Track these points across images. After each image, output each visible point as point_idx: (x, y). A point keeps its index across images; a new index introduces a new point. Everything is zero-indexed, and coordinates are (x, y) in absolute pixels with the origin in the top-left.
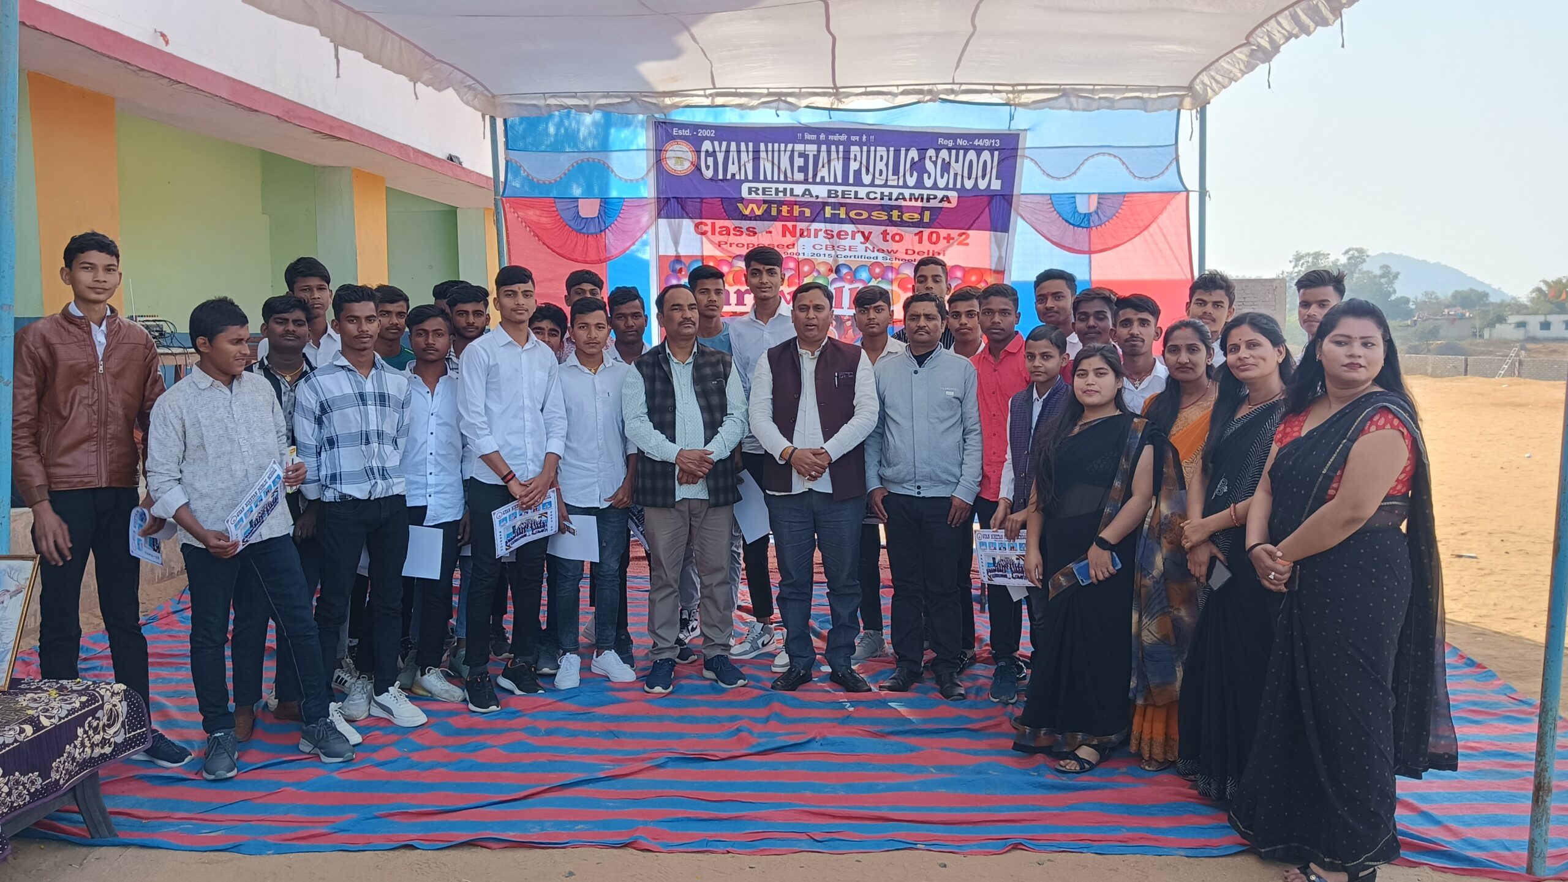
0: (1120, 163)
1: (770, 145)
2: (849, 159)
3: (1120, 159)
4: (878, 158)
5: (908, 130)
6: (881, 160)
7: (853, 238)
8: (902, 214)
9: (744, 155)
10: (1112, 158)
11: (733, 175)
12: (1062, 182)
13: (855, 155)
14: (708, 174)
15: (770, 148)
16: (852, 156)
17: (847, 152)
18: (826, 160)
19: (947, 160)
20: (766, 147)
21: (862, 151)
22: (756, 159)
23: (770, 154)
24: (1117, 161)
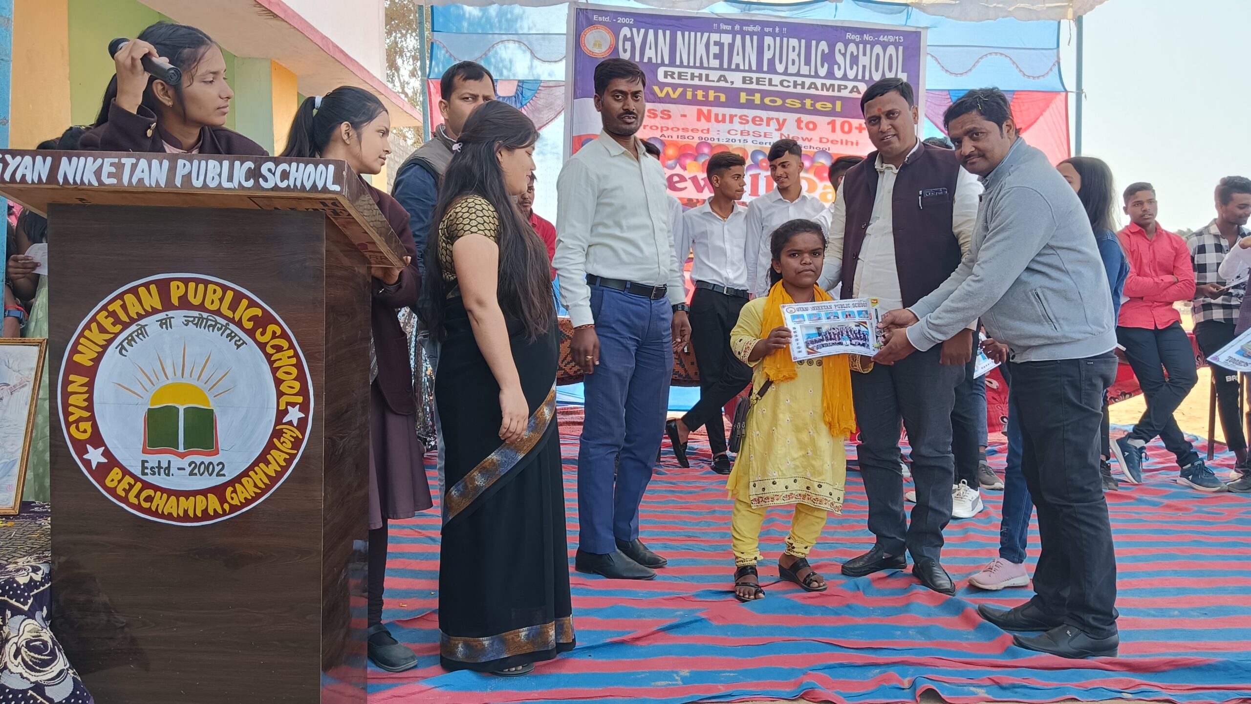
0: (1012, 63)
2: (763, 48)
3: (1011, 59)
4: (791, 49)
6: (794, 50)
7: (768, 125)
8: (814, 103)
9: (661, 43)
10: (1003, 57)
11: (650, 59)
12: (959, 78)
13: (769, 45)
15: (687, 36)
16: (766, 46)
17: (761, 42)
18: (740, 49)
19: (855, 54)
20: (683, 35)
21: (775, 42)
22: (673, 45)
23: (687, 42)
24: (1008, 60)
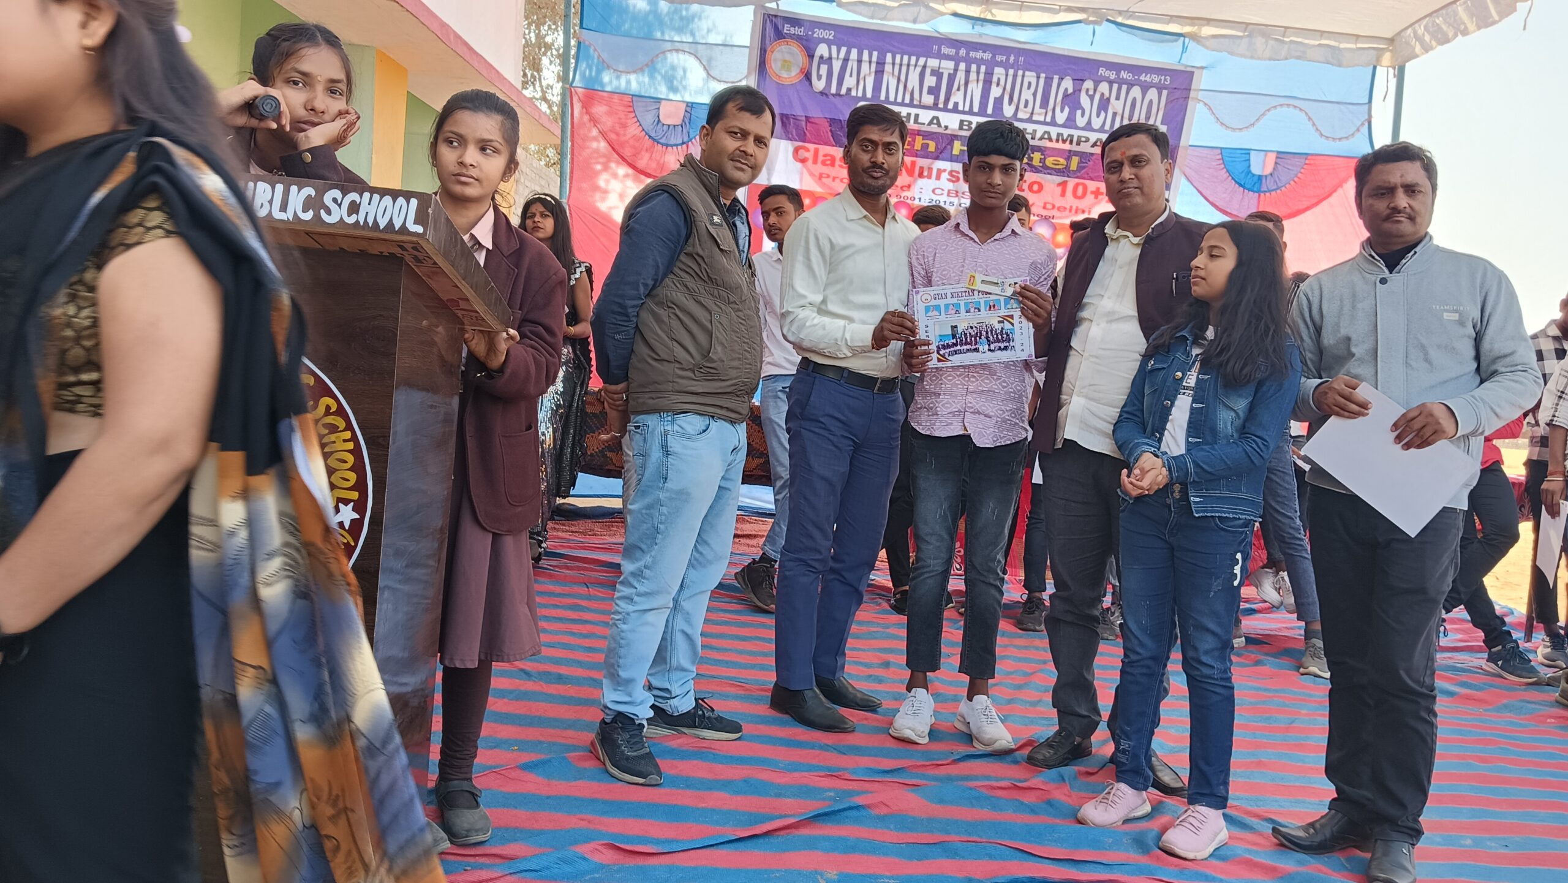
0: (1306, 118)
1: (898, 57)
2: (991, 82)
3: (1306, 114)
4: (1026, 85)
5: (1066, 53)
6: (1029, 88)
8: (1045, 158)
9: (865, 67)
10: (1297, 111)
11: (849, 90)
12: (1238, 134)
13: (999, 79)
14: (819, 85)
15: (898, 60)
16: (995, 79)
17: (989, 74)
18: (963, 82)
19: (1107, 95)
20: (894, 58)
21: (1007, 75)
22: (879, 73)
23: (897, 67)
24: (1303, 115)
